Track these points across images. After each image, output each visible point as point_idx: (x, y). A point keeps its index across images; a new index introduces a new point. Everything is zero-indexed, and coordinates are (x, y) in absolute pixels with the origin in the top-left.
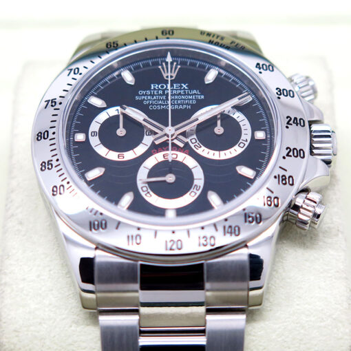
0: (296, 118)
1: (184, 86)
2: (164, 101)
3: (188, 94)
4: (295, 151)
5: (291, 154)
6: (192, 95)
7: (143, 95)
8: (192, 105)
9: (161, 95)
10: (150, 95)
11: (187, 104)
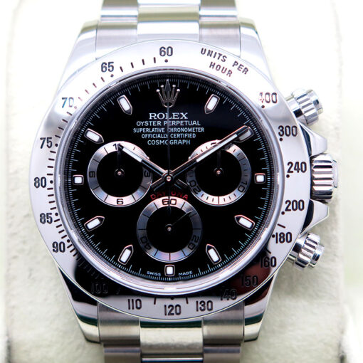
0: (297, 163)
1: (184, 116)
2: (163, 133)
3: (188, 126)
4: (295, 203)
5: (290, 207)
6: (192, 127)
7: (141, 127)
8: (192, 139)
9: (159, 127)
10: (149, 127)
11: (187, 139)
